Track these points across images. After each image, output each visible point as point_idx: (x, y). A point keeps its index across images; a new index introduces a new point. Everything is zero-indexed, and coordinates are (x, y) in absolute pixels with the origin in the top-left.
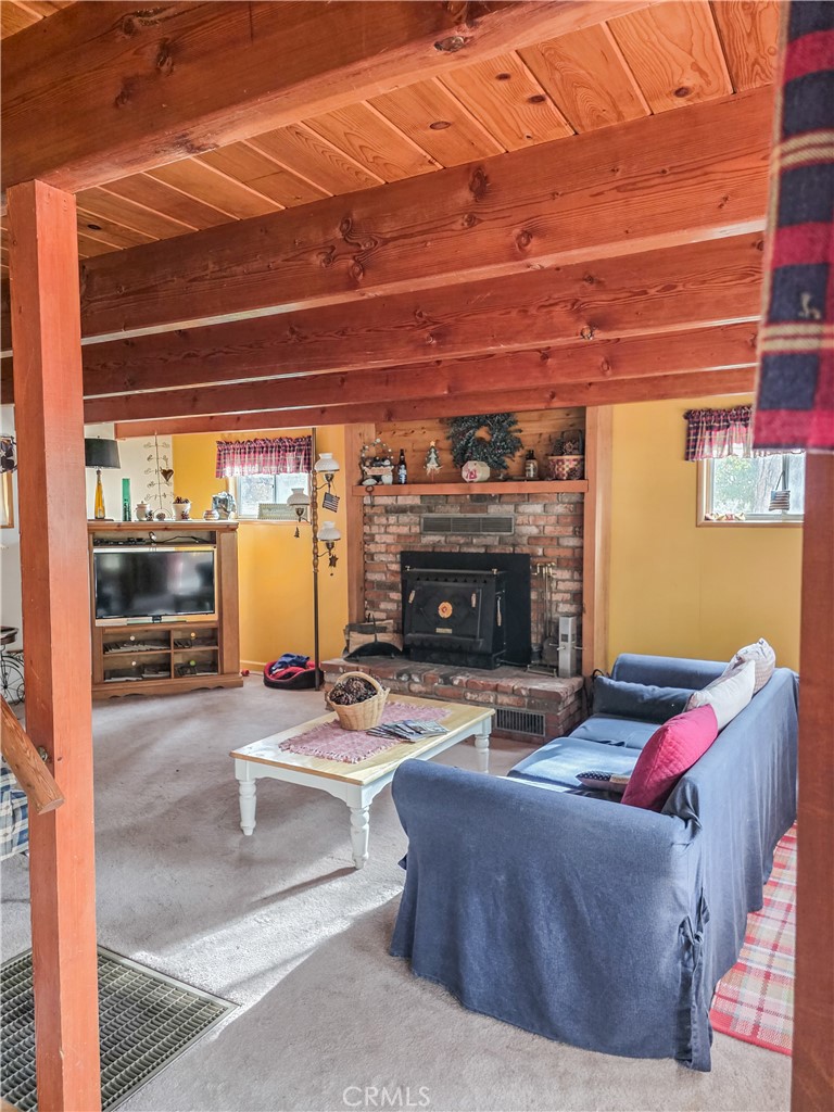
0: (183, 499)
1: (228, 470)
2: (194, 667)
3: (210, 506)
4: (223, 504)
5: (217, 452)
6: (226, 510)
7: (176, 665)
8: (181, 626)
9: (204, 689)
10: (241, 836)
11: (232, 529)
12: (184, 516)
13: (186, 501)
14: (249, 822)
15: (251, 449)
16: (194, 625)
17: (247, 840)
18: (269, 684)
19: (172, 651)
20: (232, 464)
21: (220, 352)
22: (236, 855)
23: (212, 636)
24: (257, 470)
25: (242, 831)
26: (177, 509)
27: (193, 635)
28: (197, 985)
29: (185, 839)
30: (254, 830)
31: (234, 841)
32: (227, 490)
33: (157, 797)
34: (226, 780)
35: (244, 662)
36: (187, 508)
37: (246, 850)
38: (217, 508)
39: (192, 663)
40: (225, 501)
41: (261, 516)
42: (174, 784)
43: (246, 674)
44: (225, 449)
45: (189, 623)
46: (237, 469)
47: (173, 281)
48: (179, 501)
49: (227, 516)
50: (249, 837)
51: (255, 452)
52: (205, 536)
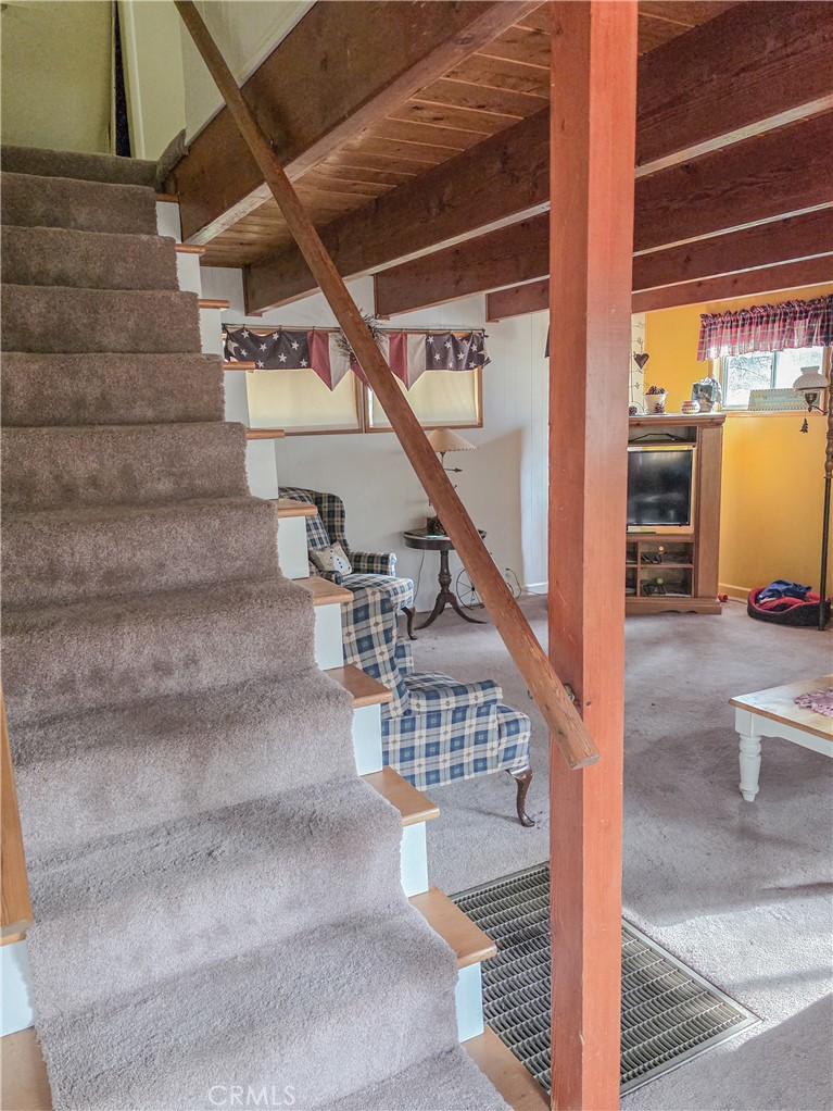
0: (659, 388)
1: (713, 350)
2: (661, 585)
3: (689, 395)
4: (705, 393)
5: (701, 329)
6: (708, 400)
7: (641, 582)
8: (650, 538)
9: (675, 612)
10: (741, 800)
11: (717, 423)
12: (658, 409)
13: (662, 391)
14: (750, 785)
15: (743, 321)
16: (664, 538)
17: (749, 807)
18: (753, 614)
19: (639, 566)
20: (720, 343)
21: (742, 184)
22: (735, 822)
23: (684, 551)
24: (751, 347)
25: (741, 794)
26: (649, 401)
27: (661, 549)
28: (703, 974)
29: (673, 789)
30: (757, 796)
31: (732, 805)
32: (710, 375)
33: (633, 732)
34: (713, 726)
35: (723, 585)
36: (662, 399)
37: (748, 819)
38: (698, 398)
39: (660, 581)
40: (708, 389)
41: (753, 406)
42: (650, 719)
43: (724, 599)
44: (710, 323)
45: (659, 535)
46: (725, 349)
47: (712, 80)
48: (653, 391)
49: (710, 407)
50: (750, 803)
51: (751, 324)
52: (681, 433)
